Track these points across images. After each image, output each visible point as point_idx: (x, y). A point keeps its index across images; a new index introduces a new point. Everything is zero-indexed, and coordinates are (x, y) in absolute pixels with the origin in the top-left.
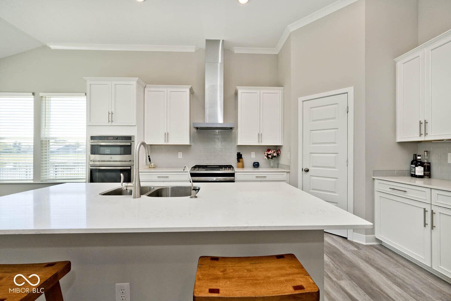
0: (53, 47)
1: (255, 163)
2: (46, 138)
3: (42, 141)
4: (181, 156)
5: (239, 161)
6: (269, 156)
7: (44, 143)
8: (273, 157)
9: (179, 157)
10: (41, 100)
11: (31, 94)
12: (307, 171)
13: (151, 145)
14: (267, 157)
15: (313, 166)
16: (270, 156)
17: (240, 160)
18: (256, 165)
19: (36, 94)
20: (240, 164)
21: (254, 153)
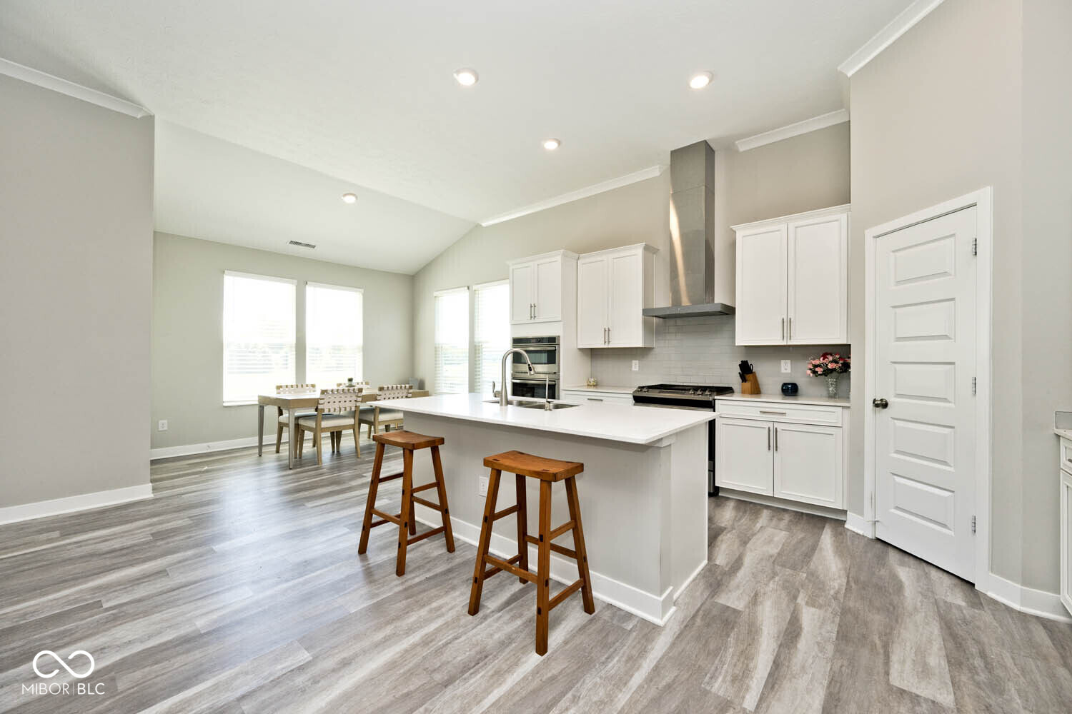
0: (484, 224)
1: (785, 384)
2: (479, 343)
3: (475, 346)
4: (638, 368)
5: (744, 379)
6: (817, 369)
7: (477, 348)
8: (827, 372)
9: (633, 369)
10: (475, 294)
11: (466, 288)
12: (884, 405)
13: (591, 349)
14: (814, 372)
15: (898, 396)
16: (820, 370)
17: (748, 377)
18: (790, 390)
19: (470, 288)
20: (748, 385)
21: (789, 361)
